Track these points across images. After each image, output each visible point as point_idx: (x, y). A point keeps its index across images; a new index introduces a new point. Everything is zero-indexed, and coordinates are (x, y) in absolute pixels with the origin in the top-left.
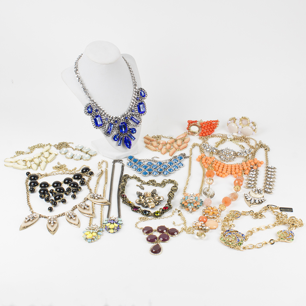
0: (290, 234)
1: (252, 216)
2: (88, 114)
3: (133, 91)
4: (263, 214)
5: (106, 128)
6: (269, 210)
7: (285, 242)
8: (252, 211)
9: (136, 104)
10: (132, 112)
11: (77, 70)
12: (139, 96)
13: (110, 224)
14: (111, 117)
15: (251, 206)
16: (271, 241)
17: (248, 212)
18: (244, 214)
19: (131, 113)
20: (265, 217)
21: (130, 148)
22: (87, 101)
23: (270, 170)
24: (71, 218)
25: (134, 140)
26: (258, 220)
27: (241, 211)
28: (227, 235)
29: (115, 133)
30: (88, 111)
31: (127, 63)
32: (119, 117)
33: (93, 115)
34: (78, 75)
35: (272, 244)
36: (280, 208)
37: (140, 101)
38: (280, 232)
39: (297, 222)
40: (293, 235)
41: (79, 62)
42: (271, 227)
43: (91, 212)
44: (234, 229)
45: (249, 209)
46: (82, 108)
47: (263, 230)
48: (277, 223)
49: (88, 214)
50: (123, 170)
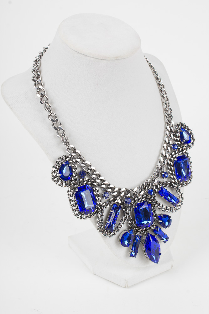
2: (62, 184)
3: (163, 129)
5: (104, 217)
9: (170, 160)
10: (164, 176)
11: (38, 76)
12: (177, 141)
14: (115, 190)
19: (160, 179)
21: (157, 261)
22: (60, 152)
25: (165, 242)
29: (124, 227)
30: (61, 175)
32: (135, 190)
33: (74, 184)
34: (41, 87)
37: (179, 152)
41: (43, 60)
46: (49, 167)
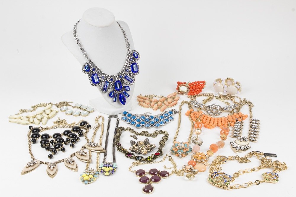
0: (274, 176)
1: (238, 161)
2: (86, 73)
3: (126, 52)
4: (248, 158)
5: (102, 86)
6: (254, 155)
7: (270, 182)
8: (238, 156)
9: (129, 65)
10: (126, 71)
11: (76, 33)
12: (132, 57)
13: (105, 167)
14: (107, 76)
15: (237, 152)
16: (257, 182)
17: (234, 157)
18: (231, 159)
19: (125, 72)
20: (250, 162)
21: (124, 104)
22: (85, 61)
23: (254, 122)
24: (70, 163)
25: (128, 97)
26: (243, 164)
27: (227, 157)
28: (215, 177)
29: (110, 90)
30: (85, 70)
31: (121, 27)
32: (114, 76)
33: (91, 73)
34: (77, 37)
35: (258, 184)
36: (265, 154)
37: (133, 61)
38: (265, 174)
39: (281, 165)
40: (278, 176)
41: (77, 27)
42: (256, 169)
43: (88, 158)
44: (222, 171)
45: (235, 155)
46: (81, 67)
47: (248, 172)
48: (262, 166)
49: (85, 160)
50: (118, 123)
